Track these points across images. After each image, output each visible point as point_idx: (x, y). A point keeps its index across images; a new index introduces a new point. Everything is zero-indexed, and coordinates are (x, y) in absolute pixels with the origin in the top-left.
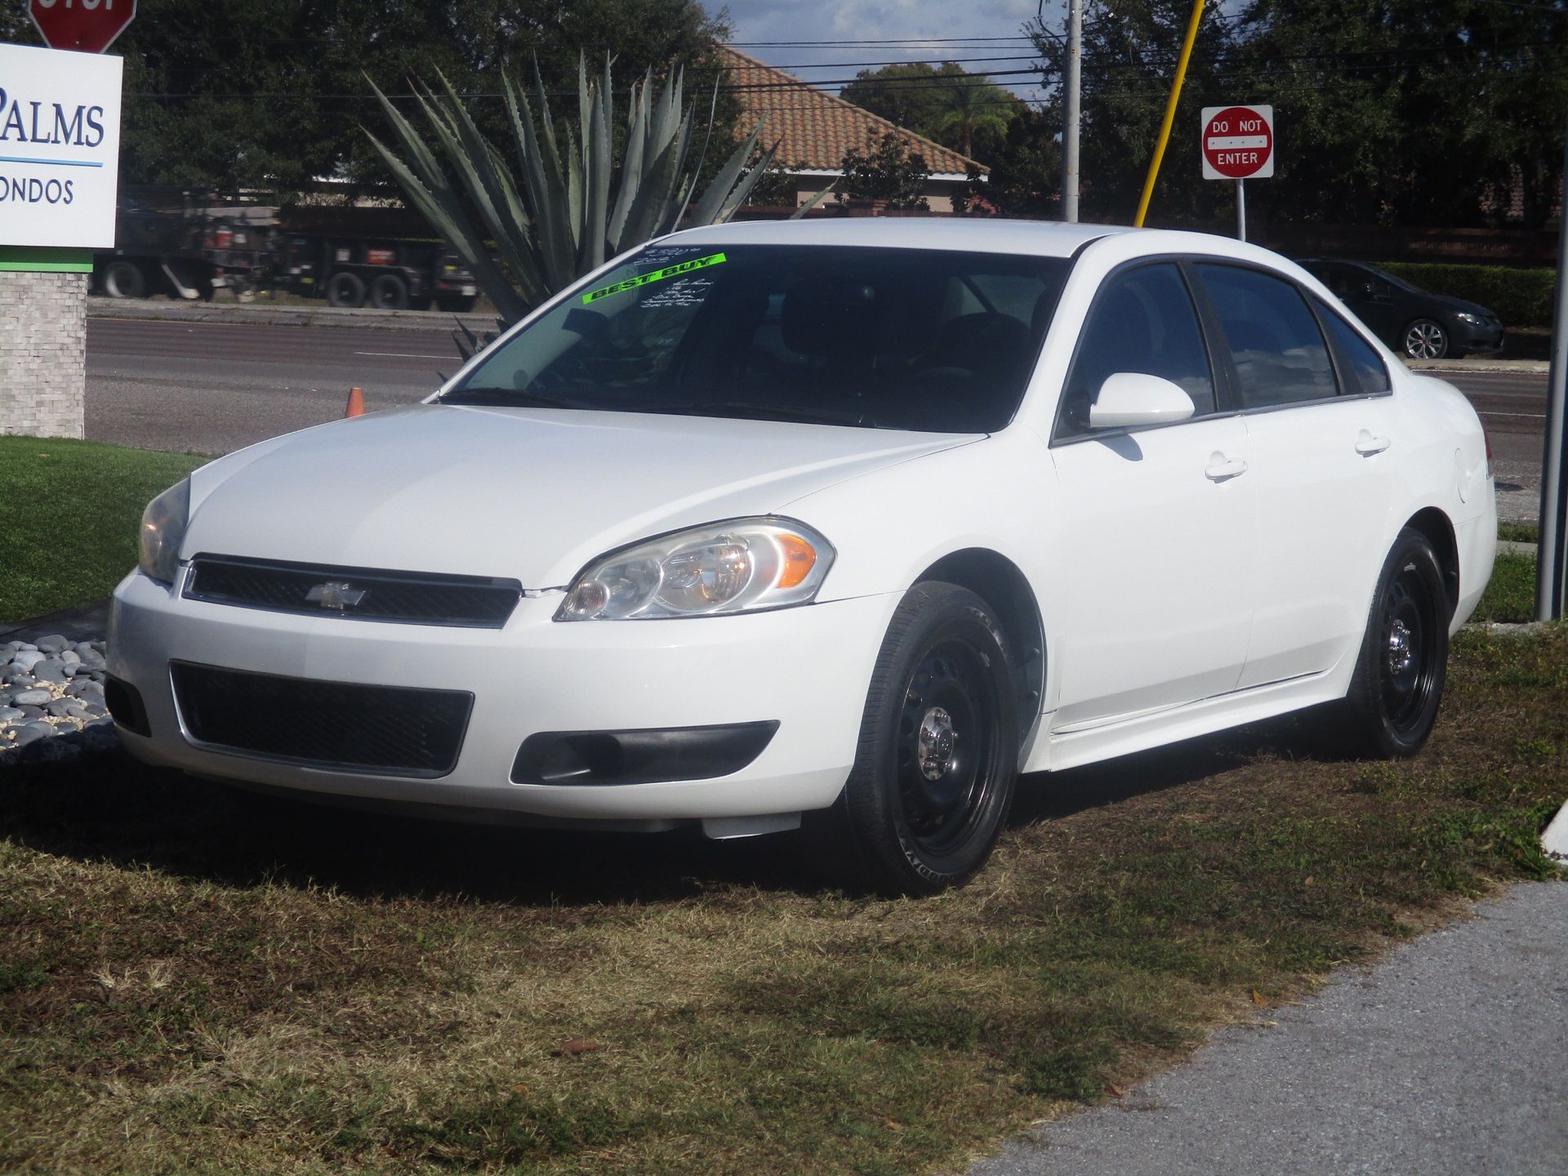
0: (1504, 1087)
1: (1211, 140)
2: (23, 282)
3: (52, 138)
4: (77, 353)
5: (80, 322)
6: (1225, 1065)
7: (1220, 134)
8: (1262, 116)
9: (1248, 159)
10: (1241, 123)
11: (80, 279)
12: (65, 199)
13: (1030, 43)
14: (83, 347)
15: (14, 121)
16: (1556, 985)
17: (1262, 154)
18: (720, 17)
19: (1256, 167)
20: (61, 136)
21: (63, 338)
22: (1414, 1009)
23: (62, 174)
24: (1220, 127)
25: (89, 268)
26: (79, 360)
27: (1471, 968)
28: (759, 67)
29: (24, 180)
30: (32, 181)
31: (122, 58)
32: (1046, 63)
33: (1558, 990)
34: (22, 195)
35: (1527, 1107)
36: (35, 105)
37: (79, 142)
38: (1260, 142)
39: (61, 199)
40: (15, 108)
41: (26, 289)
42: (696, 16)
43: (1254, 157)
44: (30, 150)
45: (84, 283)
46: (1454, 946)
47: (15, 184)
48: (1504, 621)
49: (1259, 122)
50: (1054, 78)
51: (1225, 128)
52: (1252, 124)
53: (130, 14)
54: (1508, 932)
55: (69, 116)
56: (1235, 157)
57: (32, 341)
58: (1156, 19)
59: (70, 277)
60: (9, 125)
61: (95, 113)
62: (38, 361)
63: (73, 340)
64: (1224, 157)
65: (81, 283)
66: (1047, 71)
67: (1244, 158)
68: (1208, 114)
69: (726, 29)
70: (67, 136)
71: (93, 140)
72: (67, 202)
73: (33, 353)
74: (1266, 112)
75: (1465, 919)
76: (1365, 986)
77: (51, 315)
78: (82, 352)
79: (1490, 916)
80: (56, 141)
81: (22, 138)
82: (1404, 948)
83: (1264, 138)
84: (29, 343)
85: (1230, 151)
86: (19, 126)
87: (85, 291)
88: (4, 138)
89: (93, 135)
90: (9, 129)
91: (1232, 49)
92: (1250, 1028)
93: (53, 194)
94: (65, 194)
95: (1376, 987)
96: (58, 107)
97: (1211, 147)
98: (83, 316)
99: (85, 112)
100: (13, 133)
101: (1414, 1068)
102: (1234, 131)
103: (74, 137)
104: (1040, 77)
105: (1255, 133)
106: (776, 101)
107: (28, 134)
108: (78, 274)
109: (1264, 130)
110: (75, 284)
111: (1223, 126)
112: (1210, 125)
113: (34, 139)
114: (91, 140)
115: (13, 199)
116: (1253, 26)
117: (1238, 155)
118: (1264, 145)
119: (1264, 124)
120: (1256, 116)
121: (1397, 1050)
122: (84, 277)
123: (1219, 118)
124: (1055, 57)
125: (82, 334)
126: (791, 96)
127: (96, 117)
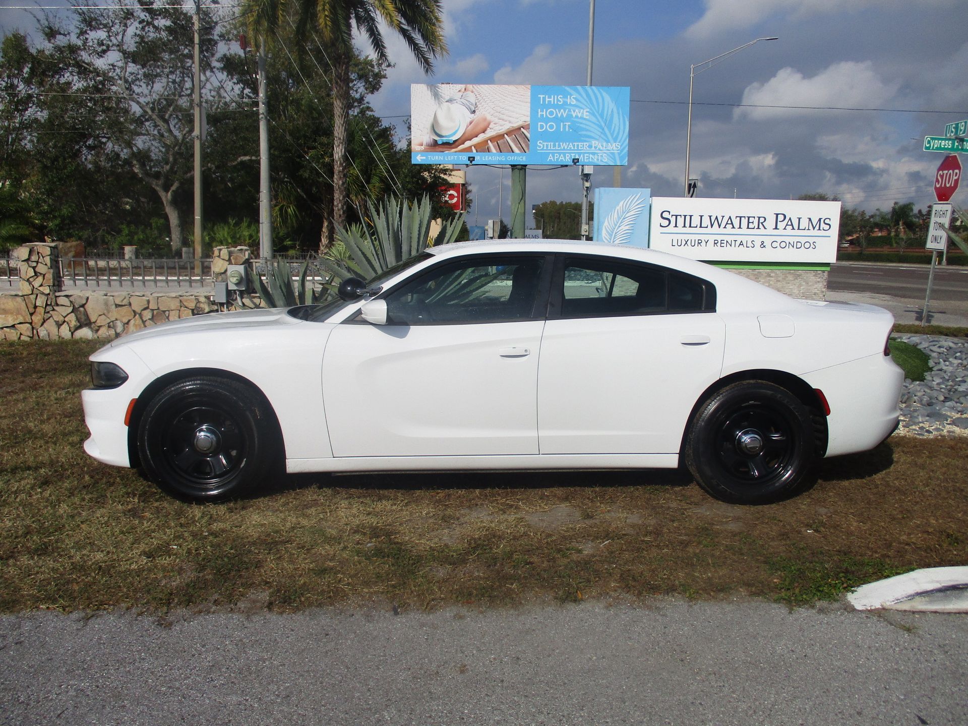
2: (798, 273)
3: (807, 228)
4: (822, 296)
5: (823, 286)
11: (824, 273)
12: (813, 247)
14: (824, 294)
15: (789, 223)
20: (811, 228)
21: (816, 291)
23: (811, 240)
25: (827, 269)
29: (793, 242)
30: (797, 242)
31: (839, 202)
36: (799, 219)
37: (819, 229)
40: (790, 219)
41: (799, 276)
44: (796, 232)
45: (826, 274)
47: (789, 243)
55: (815, 222)
59: (820, 272)
60: (787, 225)
62: (804, 298)
70: (814, 228)
71: (826, 229)
77: (810, 284)
80: (809, 229)
81: (793, 229)
86: (792, 225)
87: (826, 276)
88: (785, 229)
89: (827, 227)
93: (807, 246)
96: (810, 219)
99: (822, 221)
100: (789, 227)
103: (817, 227)
107: (796, 227)
108: (824, 271)
110: (822, 274)
113: (799, 229)
114: (824, 229)
115: (789, 248)
122: (826, 272)
127: (827, 221)
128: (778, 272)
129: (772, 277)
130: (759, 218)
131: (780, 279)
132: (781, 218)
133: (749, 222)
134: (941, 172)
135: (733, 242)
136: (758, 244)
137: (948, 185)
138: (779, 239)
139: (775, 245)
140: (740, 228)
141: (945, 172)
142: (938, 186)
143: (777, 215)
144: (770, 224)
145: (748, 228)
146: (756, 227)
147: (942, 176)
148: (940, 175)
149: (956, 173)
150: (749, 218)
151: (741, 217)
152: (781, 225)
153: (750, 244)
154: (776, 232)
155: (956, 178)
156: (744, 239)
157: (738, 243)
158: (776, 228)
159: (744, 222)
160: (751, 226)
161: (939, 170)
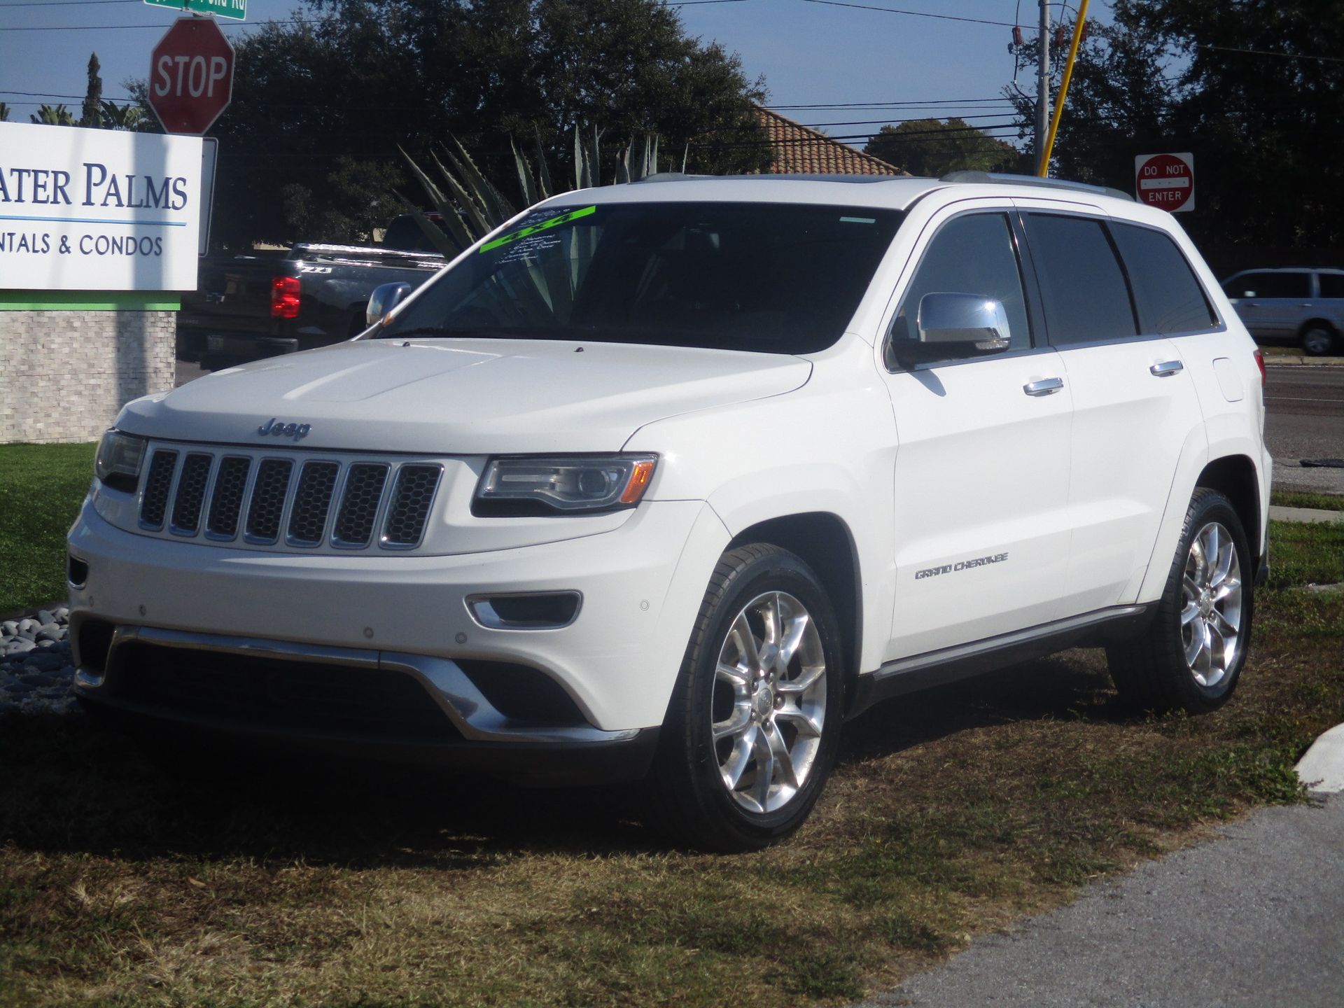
0: (1204, 983)
1: (1143, 181)
3: (144, 204)
4: (168, 375)
5: (170, 351)
6: (976, 965)
7: (1151, 177)
8: (1185, 162)
9: (1174, 197)
10: (1168, 168)
11: (170, 316)
12: (155, 252)
13: (1009, 103)
14: (173, 370)
15: (113, 191)
16: (1273, 895)
17: (1185, 192)
18: (758, 84)
19: (1180, 203)
20: (152, 202)
21: (156, 363)
22: (1148, 916)
23: (153, 232)
24: (1151, 171)
25: (177, 307)
26: (170, 380)
27: (1205, 881)
28: (792, 125)
29: (122, 238)
30: (128, 238)
31: (202, 139)
32: (1023, 118)
33: (1273, 900)
34: (121, 251)
35: (1219, 1000)
36: (130, 178)
37: (166, 207)
38: (1183, 182)
39: (153, 251)
40: (114, 181)
41: (125, 325)
42: (739, 83)
43: (1178, 195)
44: (126, 213)
45: (173, 319)
46: (1196, 863)
47: (114, 242)
48: (1321, 583)
49: (1182, 166)
50: (1027, 131)
51: (1154, 172)
52: (1176, 169)
53: (227, 100)
54: (1245, 849)
55: (158, 188)
56: (1163, 195)
57: (131, 366)
58: (1111, 82)
59: (161, 314)
60: (109, 194)
61: (180, 184)
62: (136, 381)
63: (165, 365)
64: (1154, 196)
65: (170, 319)
66: (1022, 126)
67: (1170, 196)
68: (1141, 160)
69: (763, 94)
70: (157, 202)
71: (178, 204)
72: (157, 254)
73: (132, 376)
74: (1187, 158)
75: (1210, 840)
76: (1112, 896)
77: (146, 345)
78: (172, 374)
79: (1234, 835)
80: (148, 206)
81: (120, 204)
82: (1151, 865)
83: (1186, 180)
84: (128, 368)
85: (1159, 191)
86: (117, 194)
87: (174, 325)
88: (105, 204)
89: (178, 200)
90: (109, 197)
91: (1172, 105)
92: (1005, 934)
93: (146, 250)
94: (155, 248)
95: (1121, 898)
96: (149, 180)
97: (1143, 187)
98: (173, 345)
99: (171, 183)
100: (112, 200)
101: (1134, 967)
102: (1162, 174)
103: (162, 203)
104: (1017, 130)
105: (1179, 175)
106: (806, 152)
107: (125, 200)
108: (168, 312)
109: (1186, 172)
110: (166, 320)
111: (1153, 170)
112: (1143, 169)
113: (130, 205)
114: (176, 205)
115: (113, 253)
116: (1188, 87)
117: (1165, 193)
118: (1187, 185)
119: (1186, 168)
120: (1180, 162)
121: (1124, 952)
122: (173, 314)
123: (1149, 164)
124: (1030, 113)
125: (172, 360)
126: (818, 148)
127: (180, 186)
128: (89, 317)
129: (74, 329)
130: (56, 173)
131: (91, 334)
132: (96, 173)
133: (36, 186)
134: (166, 59)
135: (7, 238)
136: (54, 242)
137: (195, 94)
138: (96, 229)
139: (88, 245)
140: (20, 200)
141: (182, 60)
142: (161, 93)
143: (89, 166)
144: (77, 190)
145: (36, 200)
146: (51, 199)
147: (172, 71)
148: (165, 65)
149: (218, 68)
150: (36, 172)
151: (20, 171)
152: (98, 194)
153: (40, 245)
154: (88, 212)
155: (220, 76)
156: (28, 229)
157: (17, 240)
158: (89, 202)
159: (28, 181)
160: (42, 195)
161: (158, 53)
